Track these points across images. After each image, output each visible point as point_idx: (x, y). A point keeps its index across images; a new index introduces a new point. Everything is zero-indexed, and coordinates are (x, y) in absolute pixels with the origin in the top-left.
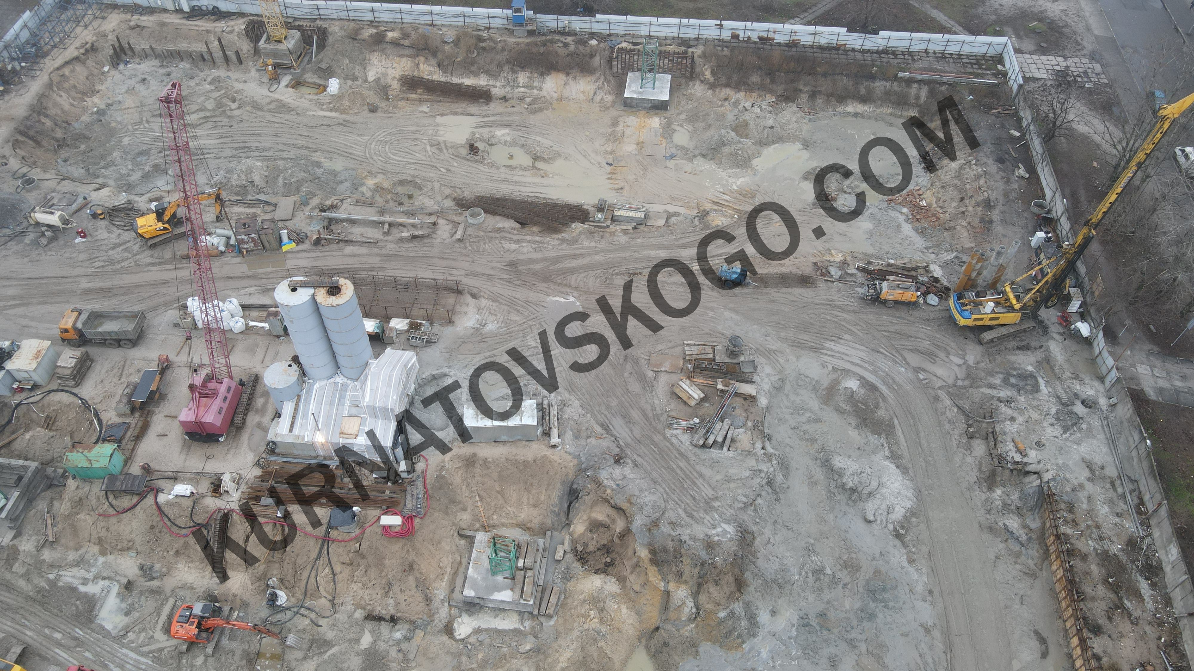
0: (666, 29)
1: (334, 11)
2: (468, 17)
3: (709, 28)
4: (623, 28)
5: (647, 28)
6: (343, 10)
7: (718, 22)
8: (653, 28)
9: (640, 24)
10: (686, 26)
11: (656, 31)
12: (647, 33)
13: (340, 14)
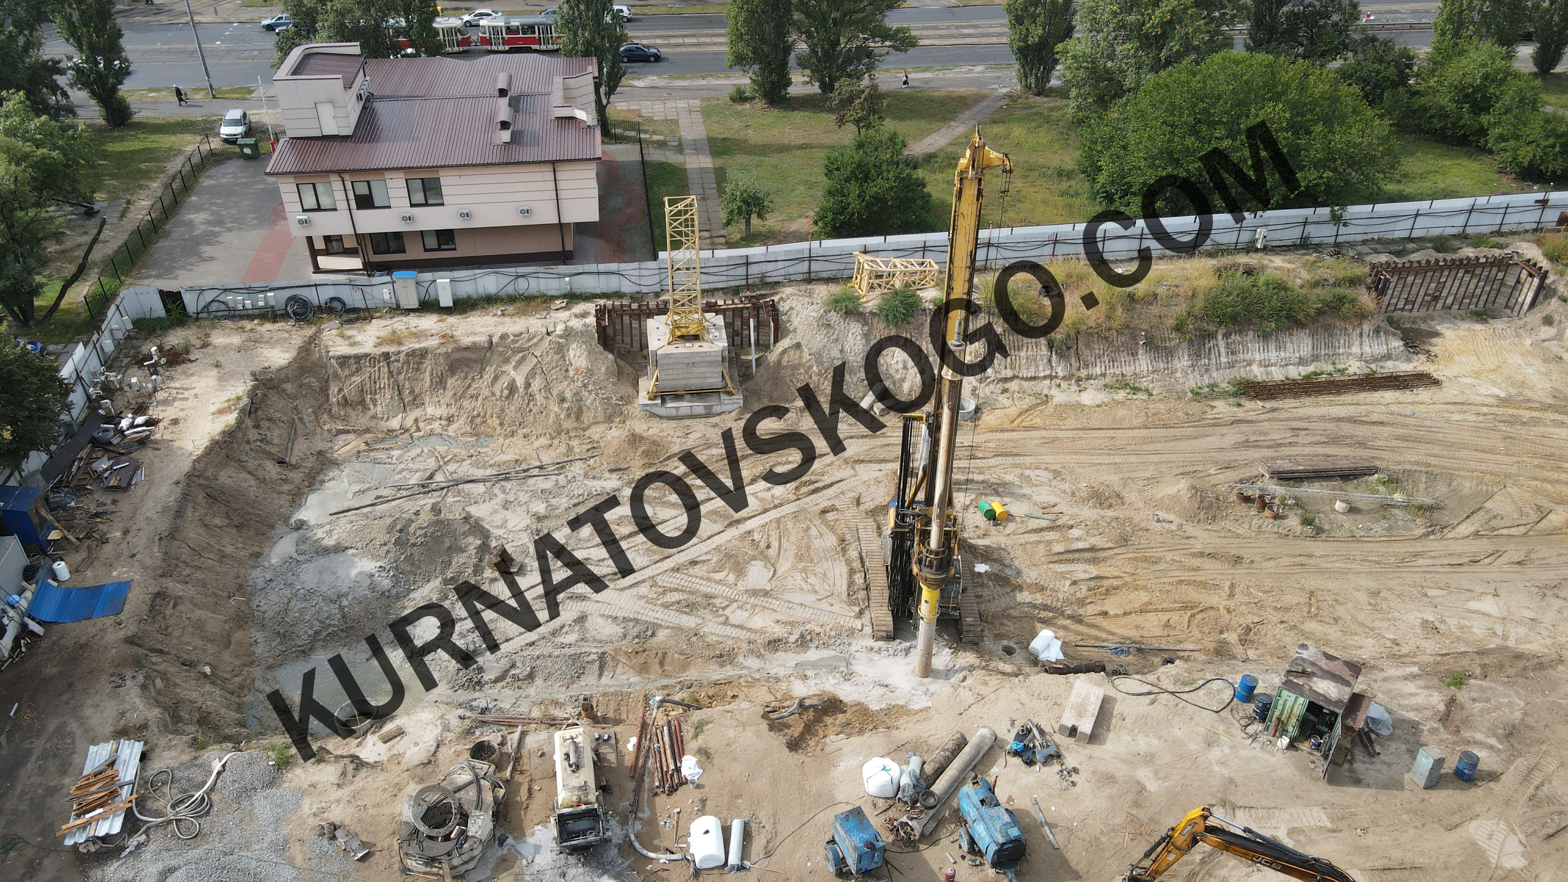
0: (1442, 222)
1: (780, 265)
2: (1064, 242)
3: (1525, 208)
4: (1361, 230)
5: (1408, 224)
6: (801, 260)
7: (1540, 196)
8: (1421, 222)
9: (1396, 216)
10: (1482, 210)
11: (1425, 227)
12: (1405, 234)
13: (791, 270)
